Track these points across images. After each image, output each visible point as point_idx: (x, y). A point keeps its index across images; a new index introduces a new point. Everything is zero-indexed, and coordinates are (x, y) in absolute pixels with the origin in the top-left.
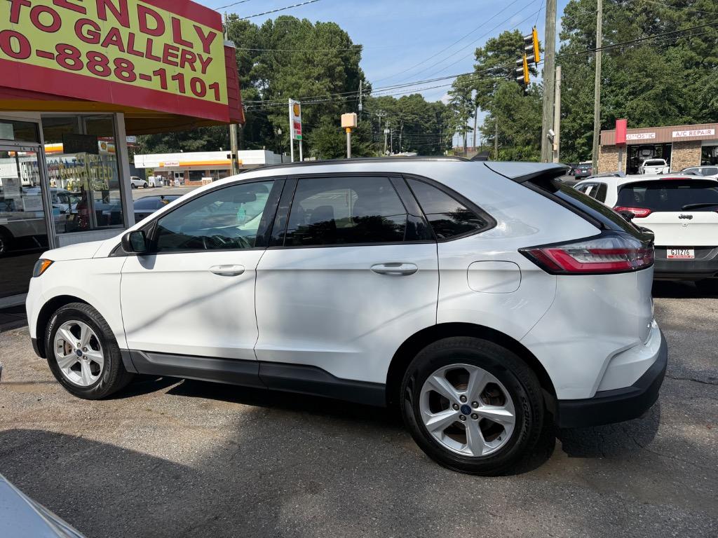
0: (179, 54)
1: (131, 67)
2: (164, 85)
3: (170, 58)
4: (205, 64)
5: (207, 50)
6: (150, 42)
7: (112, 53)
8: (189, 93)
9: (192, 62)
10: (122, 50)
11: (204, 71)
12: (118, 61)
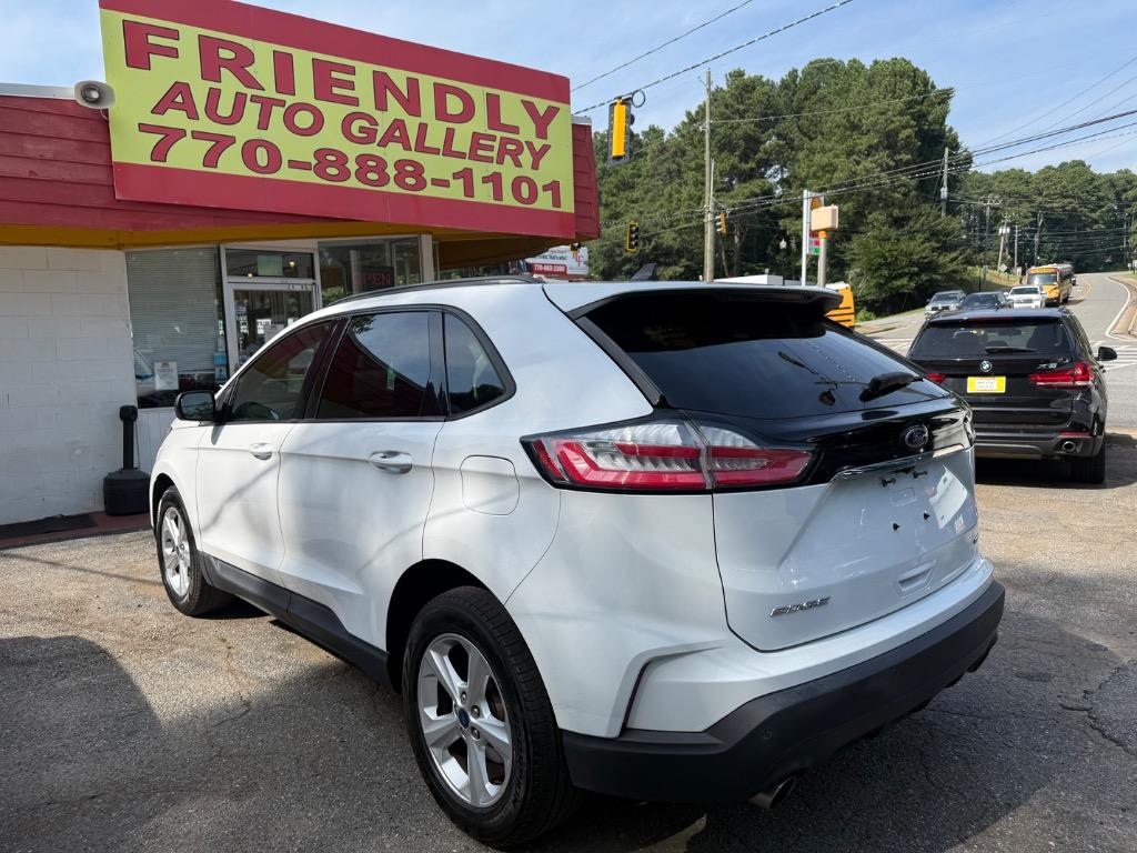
0: (496, 145)
1: (418, 170)
2: (469, 190)
3: (480, 152)
4: (538, 156)
5: (542, 133)
6: (450, 134)
7: (393, 153)
8: (509, 200)
9: (515, 155)
10: (407, 147)
11: (535, 166)
12: (400, 164)
